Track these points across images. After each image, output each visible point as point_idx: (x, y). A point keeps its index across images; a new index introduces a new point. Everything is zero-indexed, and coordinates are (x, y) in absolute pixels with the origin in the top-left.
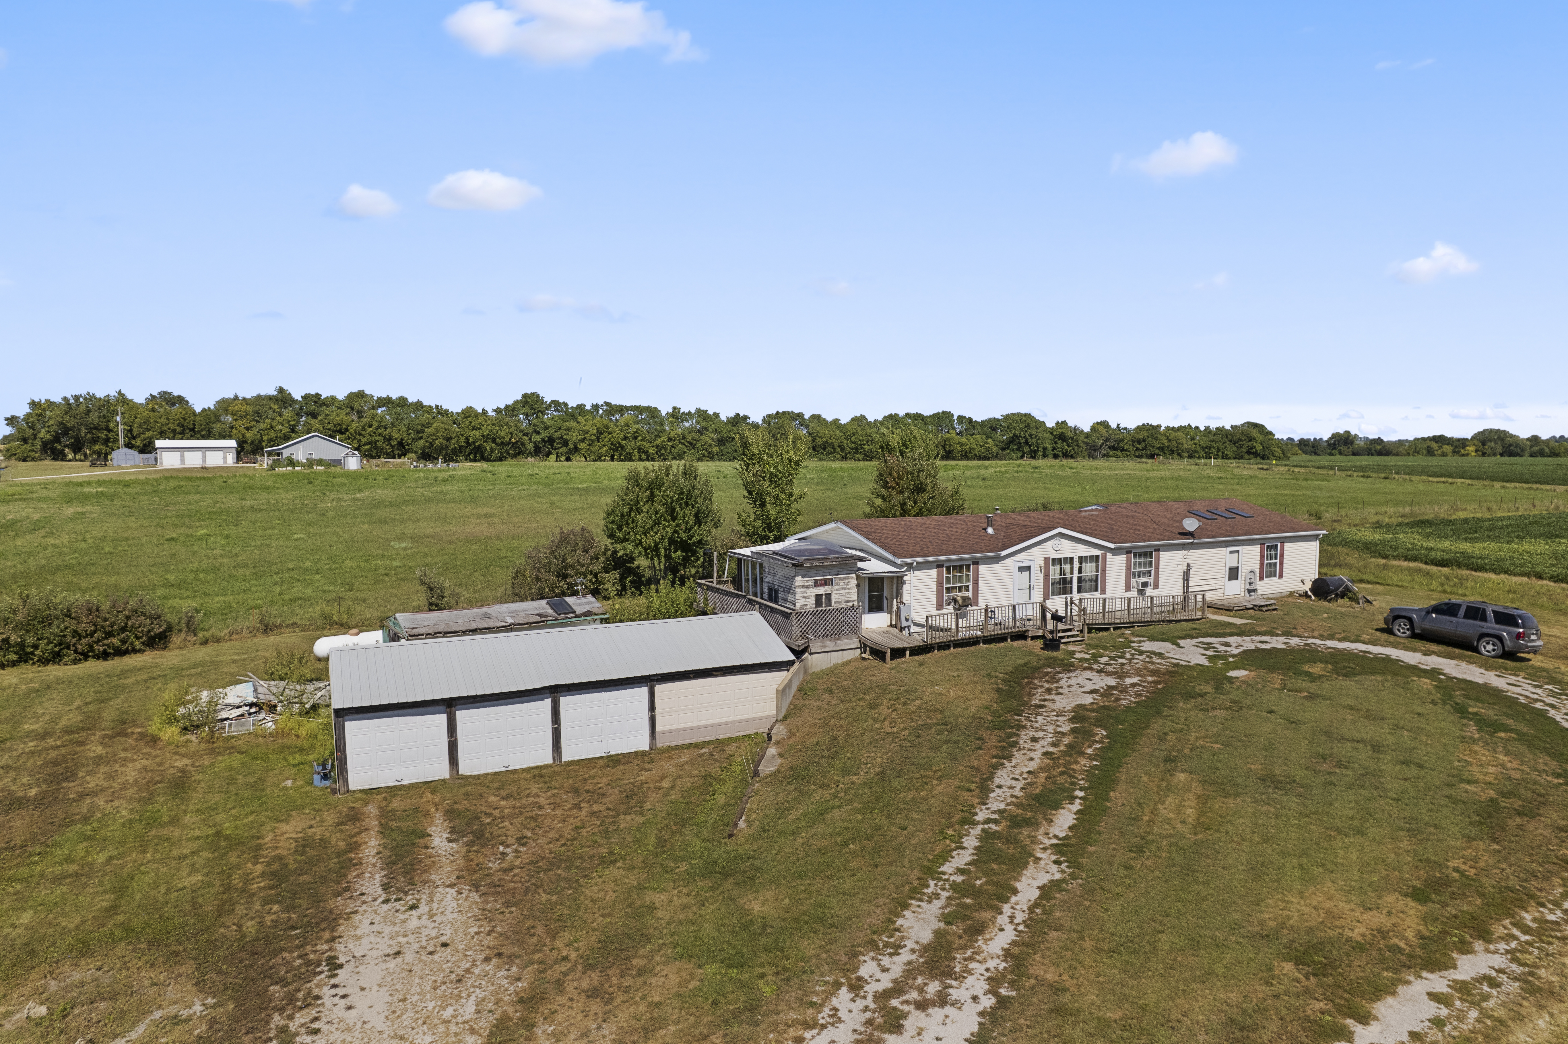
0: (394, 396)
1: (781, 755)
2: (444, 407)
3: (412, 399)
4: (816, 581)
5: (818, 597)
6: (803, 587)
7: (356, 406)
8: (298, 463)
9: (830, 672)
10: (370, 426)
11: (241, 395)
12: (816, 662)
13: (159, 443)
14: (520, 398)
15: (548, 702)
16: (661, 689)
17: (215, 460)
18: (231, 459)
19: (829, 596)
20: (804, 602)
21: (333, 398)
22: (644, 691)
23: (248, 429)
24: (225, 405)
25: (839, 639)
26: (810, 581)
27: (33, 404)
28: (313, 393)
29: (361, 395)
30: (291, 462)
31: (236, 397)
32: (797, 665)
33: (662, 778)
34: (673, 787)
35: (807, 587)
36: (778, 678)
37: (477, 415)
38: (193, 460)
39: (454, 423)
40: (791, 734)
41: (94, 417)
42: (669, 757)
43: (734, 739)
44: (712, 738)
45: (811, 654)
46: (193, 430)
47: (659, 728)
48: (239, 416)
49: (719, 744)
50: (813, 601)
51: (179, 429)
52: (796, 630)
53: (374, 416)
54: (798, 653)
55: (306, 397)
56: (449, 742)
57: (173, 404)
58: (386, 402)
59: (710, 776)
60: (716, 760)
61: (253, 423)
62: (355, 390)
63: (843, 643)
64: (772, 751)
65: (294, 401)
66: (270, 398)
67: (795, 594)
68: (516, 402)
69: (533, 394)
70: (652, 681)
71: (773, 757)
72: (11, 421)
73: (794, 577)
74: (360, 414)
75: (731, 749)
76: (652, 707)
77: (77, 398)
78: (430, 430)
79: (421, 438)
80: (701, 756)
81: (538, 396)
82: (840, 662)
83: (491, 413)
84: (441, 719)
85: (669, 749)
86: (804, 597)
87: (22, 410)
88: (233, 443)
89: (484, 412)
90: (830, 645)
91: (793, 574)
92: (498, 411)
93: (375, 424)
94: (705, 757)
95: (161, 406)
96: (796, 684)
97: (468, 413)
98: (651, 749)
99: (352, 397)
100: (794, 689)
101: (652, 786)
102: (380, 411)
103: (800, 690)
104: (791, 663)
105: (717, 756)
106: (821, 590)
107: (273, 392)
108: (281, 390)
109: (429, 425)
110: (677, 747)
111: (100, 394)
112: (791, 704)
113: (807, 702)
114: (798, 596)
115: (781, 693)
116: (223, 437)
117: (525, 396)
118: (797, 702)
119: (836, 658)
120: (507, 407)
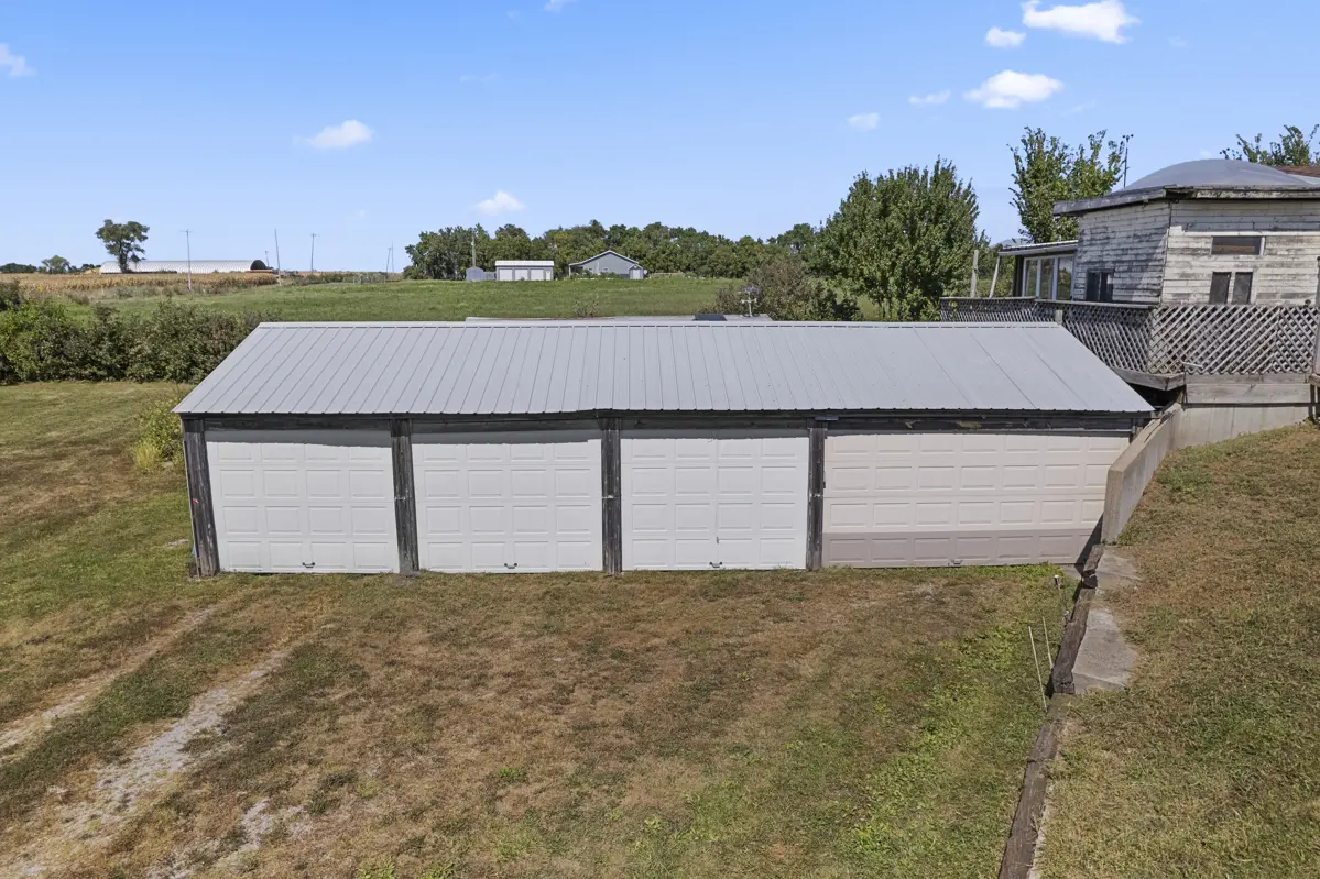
0: (685, 227)
1: (1133, 637)
2: (726, 237)
3: (699, 230)
4: (1217, 241)
5: (1219, 279)
6: (1185, 251)
7: (653, 235)
8: (595, 276)
9: (1235, 451)
10: (664, 253)
11: (564, 227)
12: (1198, 425)
13: (498, 263)
14: (792, 229)
15: (594, 447)
16: (838, 446)
17: (537, 276)
18: (549, 277)
19: (1246, 278)
20: (1182, 287)
21: (635, 229)
22: (800, 446)
23: (568, 254)
24: (551, 235)
25: (1261, 379)
26: (1203, 239)
27: (422, 235)
28: (619, 225)
29: (657, 226)
30: (588, 275)
31: (561, 229)
32: (1154, 425)
33: (809, 646)
34: (823, 681)
35: (1194, 252)
36: (1109, 449)
37: (753, 244)
38: (521, 275)
39: (734, 251)
40: (1155, 583)
41: (459, 245)
42: (842, 594)
43: (996, 571)
44: (945, 562)
45: (1186, 405)
46: (527, 254)
47: (828, 528)
48: (562, 243)
49: (961, 580)
50: (1204, 286)
51: (517, 254)
52: (1158, 348)
53: (667, 244)
54: (1161, 398)
55: (614, 228)
56: (396, 502)
57: (515, 235)
58: (678, 232)
59: (929, 661)
60: (948, 618)
61: (572, 250)
62: (653, 222)
63: (1270, 389)
64: (1102, 619)
65: (605, 232)
66: (585, 229)
67: (1162, 267)
68: (788, 233)
69: (804, 225)
70: (819, 424)
71: (1111, 638)
72: (409, 249)
73: (1162, 231)
74: (656, 243)
75: (986, 593)
76: (817, 482)
77: (449, 230)
78: (713, 257)
79: (705, 264)
80: (914, 600)
81: (809, 227)
82: (1256, 431)
83: (765, 243)
84: (379, 458)
85: (849, 573)
86: (1185, 276)
87: (416, 241)
88: (551, 263)
89: (760, 241)
90: (1238, 390)
91: (1162, 221)
92: (772, 240)
93: (668, 251)
94: (921, 606)
95: (506, 236)
96: (1152, 465)
97: (747, 241)
98: (809, 568)
99: (649, 228)
100: (1146, 479)
101: (775, 664)
102: (672, 240)
103: (1162, 480)
104: (1141, 419)
105: (952, 607)
106: (1227, 263)
107: (587, 224)
108: (595, 223)
109: (711, 252)
110: (865, 573)
111: (466, 228)
112: (1139, 507)
113: (1185, 509)
114: (1169, 272)
115: (1118, 480)
116: (547, 259)
117: (796, 227)
118: (1155, 507)
119: (1247, 423)
120: (780, 237)
